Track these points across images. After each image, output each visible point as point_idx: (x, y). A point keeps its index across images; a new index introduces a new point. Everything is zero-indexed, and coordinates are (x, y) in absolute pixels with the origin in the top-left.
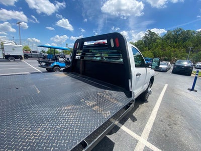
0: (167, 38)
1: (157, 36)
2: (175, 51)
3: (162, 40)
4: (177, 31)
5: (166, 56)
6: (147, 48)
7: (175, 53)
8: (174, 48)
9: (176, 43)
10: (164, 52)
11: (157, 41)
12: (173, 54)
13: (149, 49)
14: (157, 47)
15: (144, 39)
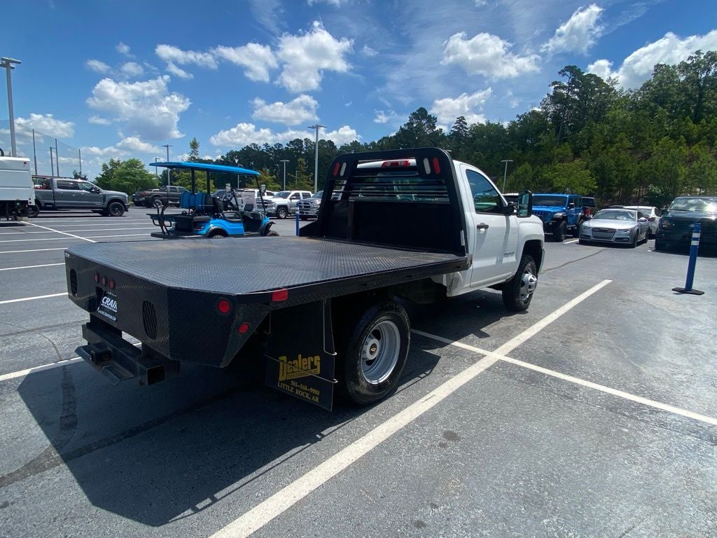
0: (655, 100)
1: (609, 90)
2: (694, 158)
3: (635, 107)
4: (697, 65)
5: (655, 181)
6: (567, 149)
7: (695, 165)
8: (690, 142)
9: (696, 121)
10: (645, 164)
11: (609, 115)
12: (683, 170)
13: (577, 154)
14: (612, 143)
15: (551, 109)
